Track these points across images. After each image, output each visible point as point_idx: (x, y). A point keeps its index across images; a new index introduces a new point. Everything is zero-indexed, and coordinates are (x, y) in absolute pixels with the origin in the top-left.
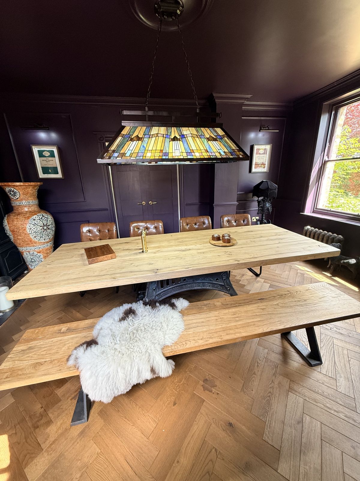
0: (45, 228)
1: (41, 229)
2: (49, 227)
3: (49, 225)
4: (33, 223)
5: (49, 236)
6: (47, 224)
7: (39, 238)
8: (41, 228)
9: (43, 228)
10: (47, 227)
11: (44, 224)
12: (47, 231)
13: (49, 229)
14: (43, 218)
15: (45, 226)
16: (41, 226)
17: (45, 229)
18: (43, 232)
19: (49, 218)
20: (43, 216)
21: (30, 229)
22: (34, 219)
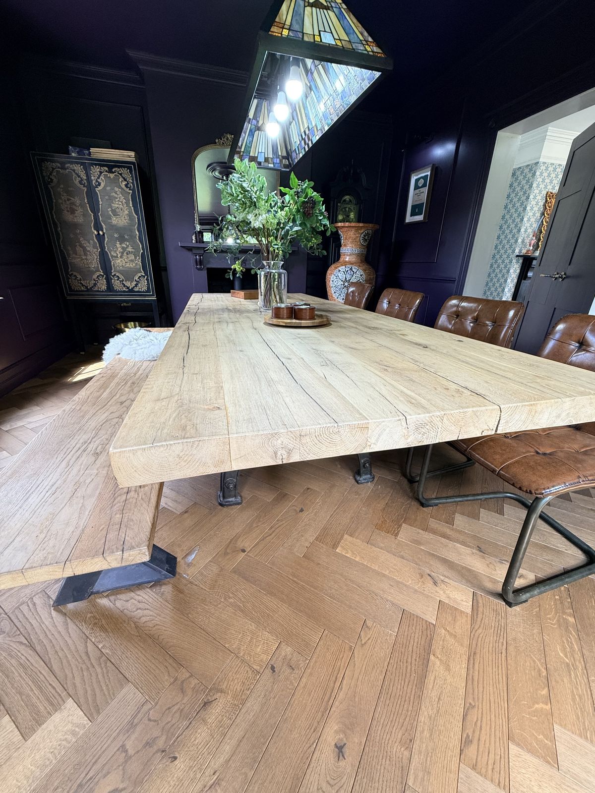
0: (346, 284)
1: (341, 285)
4: (337, 275)
6: (350, 279)
7: (338, 295)
8: (342, 283)
9: (344, 284)
11: (346, 279)
14: (349, 271)
15: (347, 281)
16: (342, 281)
17: (346, 286)
18: (343, 288)
19: (357, 273)
20: (351, 269)
21: (333, 281)
22: (339, 271)
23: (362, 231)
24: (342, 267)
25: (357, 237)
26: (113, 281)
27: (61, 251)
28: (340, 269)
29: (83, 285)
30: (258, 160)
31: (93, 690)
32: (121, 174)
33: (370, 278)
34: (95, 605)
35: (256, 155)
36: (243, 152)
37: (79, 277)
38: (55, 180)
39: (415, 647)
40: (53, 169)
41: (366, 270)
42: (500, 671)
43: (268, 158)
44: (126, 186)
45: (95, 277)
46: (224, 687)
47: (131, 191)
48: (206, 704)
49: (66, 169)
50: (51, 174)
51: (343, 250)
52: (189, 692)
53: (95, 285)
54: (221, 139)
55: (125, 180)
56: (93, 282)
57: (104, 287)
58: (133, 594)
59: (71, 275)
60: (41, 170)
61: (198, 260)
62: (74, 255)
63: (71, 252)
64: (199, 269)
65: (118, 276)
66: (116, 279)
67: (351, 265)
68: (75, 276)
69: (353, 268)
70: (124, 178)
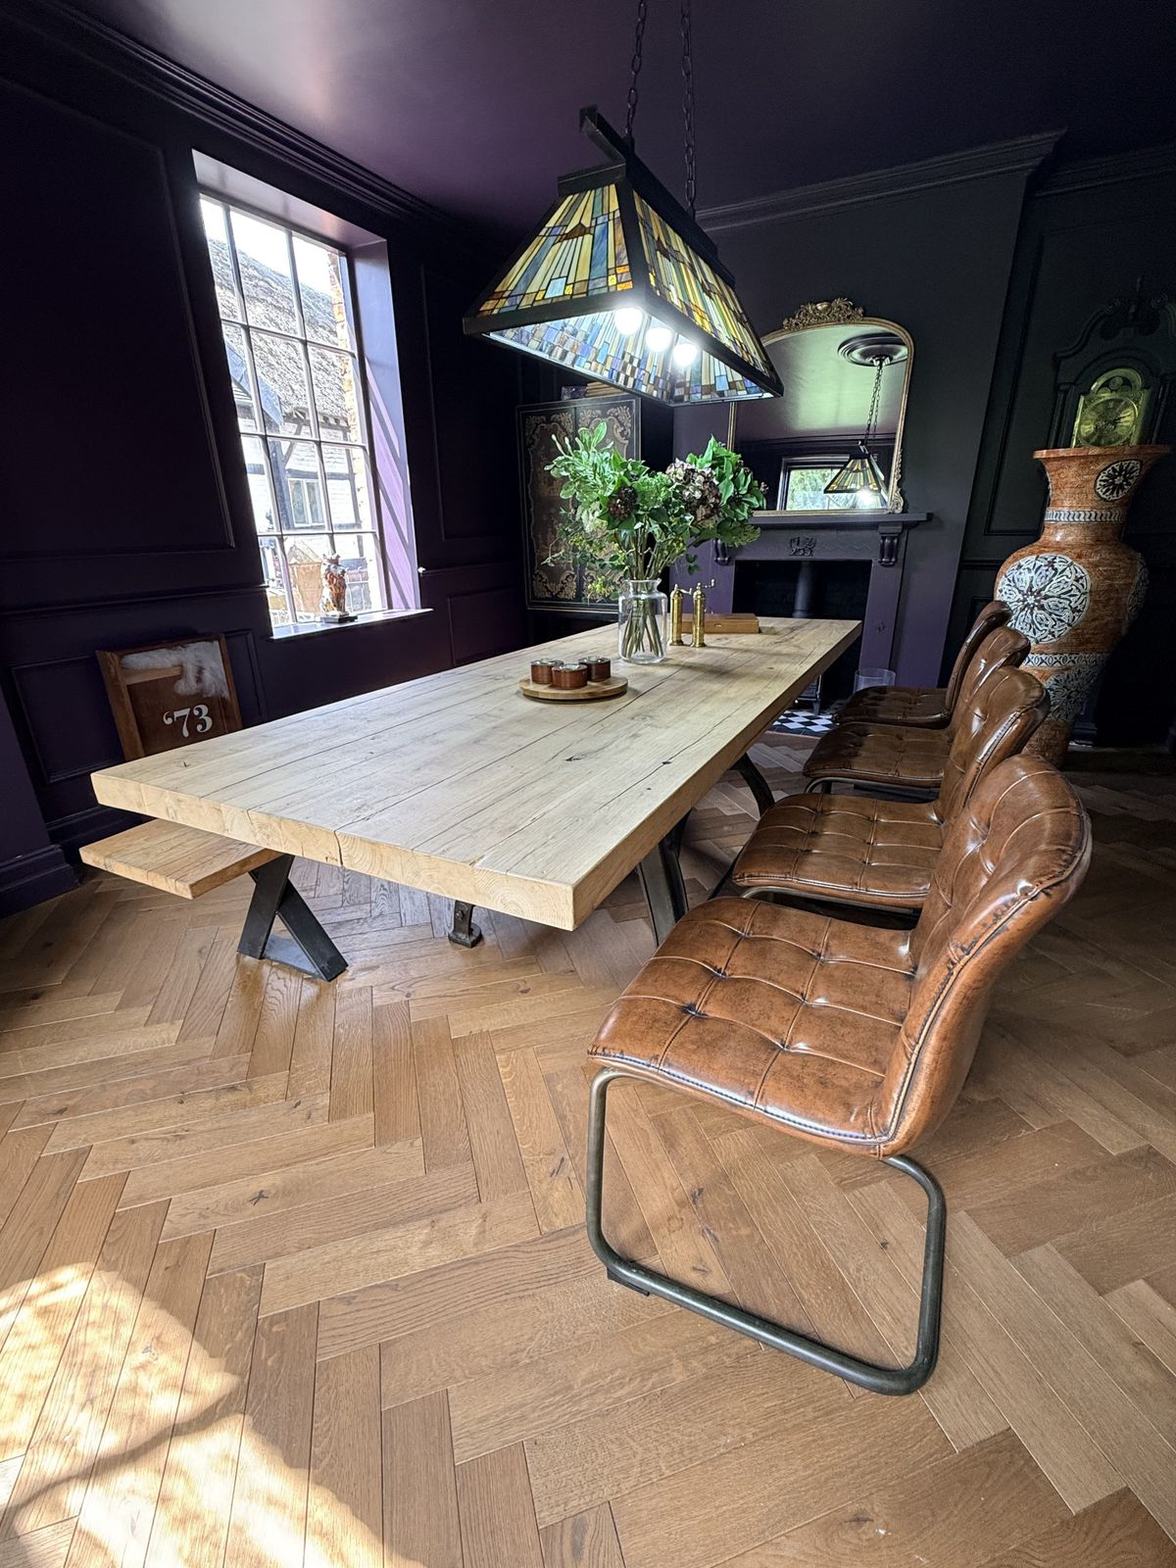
0: (1031, 600)
2: (1043, 602)
3: (1046, 597)
4: (1011, 577)
5: (1038, 633)
6: (1044, 589)
8: (1020, 597)
9: (1025, 600)
10: (1039, 601)
11: (1031, 587)
12: (1032, 614)
13: (1042, 607)
14: (1043, 568)
16: (1020, 591)
17: (1028, 605)
19: (1067, 572)
20: (1051, 564)
21: (1001, 591)
22: (1020, 567)
23: (1101, 467)
24: (1029, 558)
25: (1087, 481)
26: (585, 584)
27: (530, 540)
28: (1022, 563)
29: (548, 591)
30: (718, 390)
31: (196, 1025)
32: (617, 417)
33: (1110, 585)
34: (259, 968)
35: (713, 382)
36: (690, 382)
37: (545, 577)
38: (537, 440)
39: (426, 1199)
40: (537, 425)
41: (1096, 566)
42: (476, 1302)
43: (734, 382)
44: (622, 433)
45: (563, 578)
46: (255, 1087)
47: (627, 442)
48: (233, 1088)
49: (551, 422)
50: (533, 433)
51: (1050, 514)
52: (233, 1073)
53: (562, 589)
54: (794, 318)
55: (622, 425)
56: (560, 585)
57: (573, 594)
58: (288, 976)
59: (536, 575)
60: (524, 428)
61: (719, 547)
62: (544, 546)
63: (541, 542)
64: (723, 563)
65: (592, 577)
66: (590, 580)
67: (1054, 554)
68: (541, 576)
69: (1057, 560)
70: (619, 422)
